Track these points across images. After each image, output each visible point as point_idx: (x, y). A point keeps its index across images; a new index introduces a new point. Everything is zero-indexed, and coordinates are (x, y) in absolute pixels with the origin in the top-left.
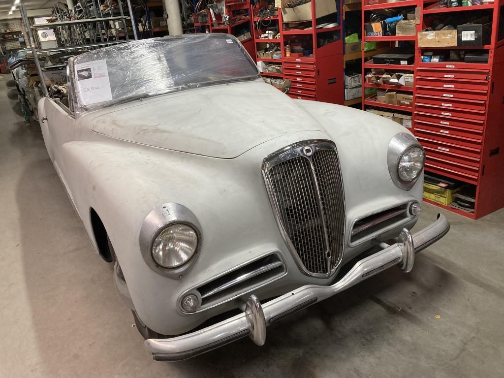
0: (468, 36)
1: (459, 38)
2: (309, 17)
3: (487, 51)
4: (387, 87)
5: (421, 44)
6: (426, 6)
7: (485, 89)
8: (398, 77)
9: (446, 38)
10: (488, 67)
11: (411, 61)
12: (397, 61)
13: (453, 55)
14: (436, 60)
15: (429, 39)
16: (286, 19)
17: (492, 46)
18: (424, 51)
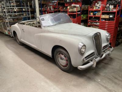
0: (111, 16)
1: (109, 17)
2: (76, 11)
3: (114, 19)
4: (93, 25)
5: (102, 17)
6: (102, 10)
7: (114, 26)
8: (96, 23)
9: (107, 17)
10: (115, 22)
11: (99, 20)
12: (96, 20)
13: (107, 20)
14: (104, 20)
15: (103, 16)
16: (69, 11)
17: (115, 18)
18: (102, 19)
